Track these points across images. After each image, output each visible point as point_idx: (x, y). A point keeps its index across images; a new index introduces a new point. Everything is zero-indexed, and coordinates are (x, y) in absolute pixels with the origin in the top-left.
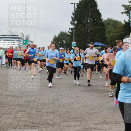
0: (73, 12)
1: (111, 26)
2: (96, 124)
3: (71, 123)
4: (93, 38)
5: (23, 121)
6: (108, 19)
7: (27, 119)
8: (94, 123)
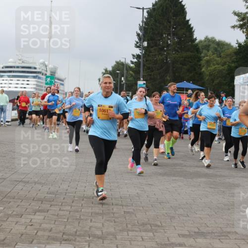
0: (141, 25)
1: (212, 52)
2: (184, 236)
3: (136, 233)
4: (177, 74)
6: (205, 38)
7: (52, 226)
8: (179, 235)
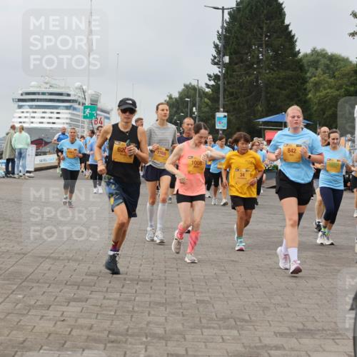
0: (220, 32)
1: (322, 70)
2: (282, 335)
3: (214, 332)
4: (272, 103)
5: (82, 327)
6: (313, 51)
7: (93, 321)
8: (275, 334)
